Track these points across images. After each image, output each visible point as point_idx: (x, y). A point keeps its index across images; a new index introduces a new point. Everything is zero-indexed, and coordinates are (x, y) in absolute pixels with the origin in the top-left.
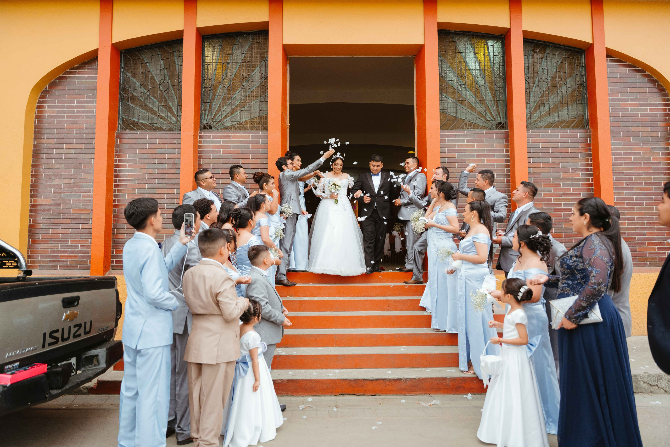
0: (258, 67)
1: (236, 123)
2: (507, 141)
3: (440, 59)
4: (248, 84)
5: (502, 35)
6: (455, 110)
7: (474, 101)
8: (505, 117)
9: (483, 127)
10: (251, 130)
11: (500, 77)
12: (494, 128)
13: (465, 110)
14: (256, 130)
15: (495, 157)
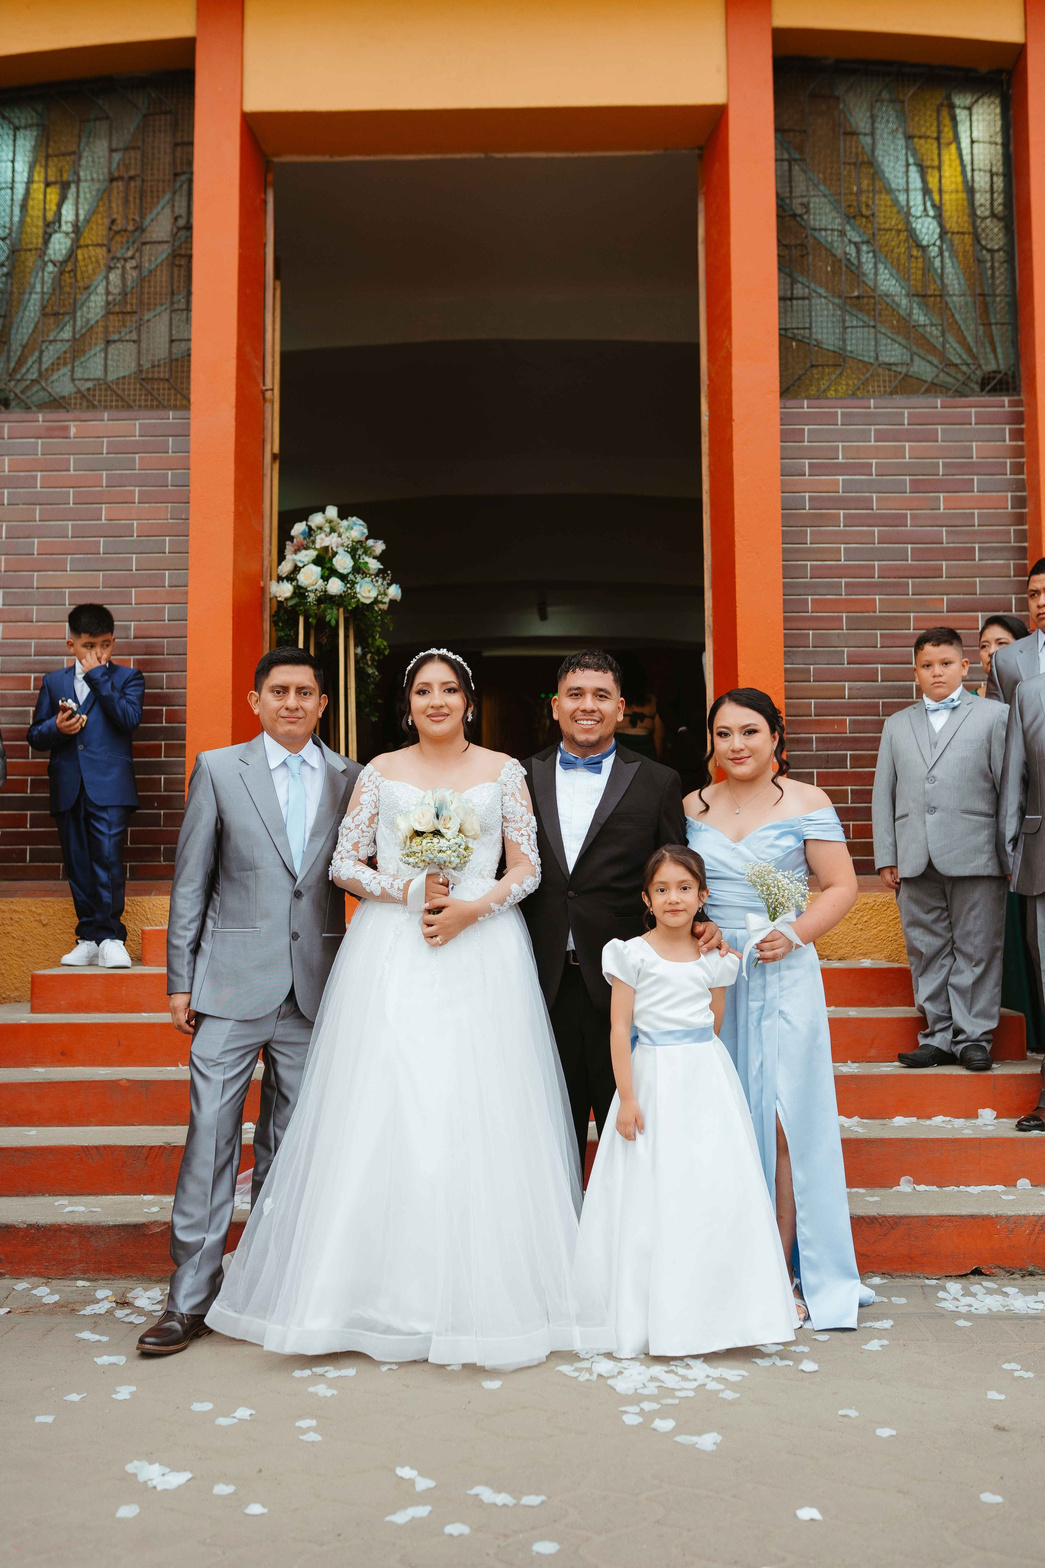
0: (168, 196)
1: (90, 384)
2: (1017, 435)
3: (786, 156)
4: (130, 254)
5: (999, 71)
6: (837, 331)
7: (904, 302)
8: (1011, 351)
9: (934, 388)
10: (140, 406)
11: (993, 215)
12: (972, 389)
13: (872, 330)
14: (158, 407)
15: (976, 490)
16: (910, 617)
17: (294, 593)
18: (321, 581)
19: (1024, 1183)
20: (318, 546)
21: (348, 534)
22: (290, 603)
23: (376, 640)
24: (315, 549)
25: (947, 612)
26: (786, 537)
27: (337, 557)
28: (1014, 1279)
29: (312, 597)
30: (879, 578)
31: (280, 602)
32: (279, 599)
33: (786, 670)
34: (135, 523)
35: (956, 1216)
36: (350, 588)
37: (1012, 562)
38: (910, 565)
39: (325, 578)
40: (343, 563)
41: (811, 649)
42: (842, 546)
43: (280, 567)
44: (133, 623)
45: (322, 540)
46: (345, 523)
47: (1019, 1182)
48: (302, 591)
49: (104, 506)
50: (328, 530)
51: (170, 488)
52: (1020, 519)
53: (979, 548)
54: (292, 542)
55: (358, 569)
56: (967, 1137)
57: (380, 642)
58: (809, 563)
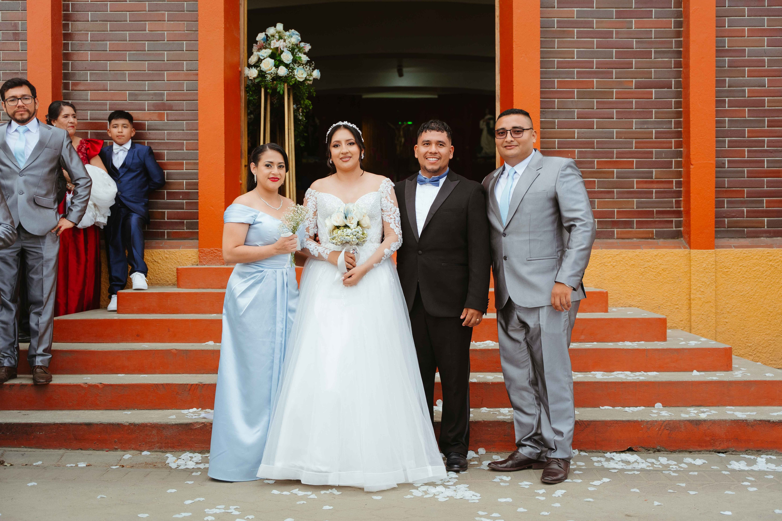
15: (653, 17)
16: (613, 91)
17: (259, 74)
18: (274, 68)
19: (658, 405)
20: (272, 47)
21: (289, 40)
22: (257, 81)
23: (305, 101)
24: (270, 48)
25: (635, 89)
26: (543, 44)
27: (283, 53)
28: (650, 453)
29: (269, 78)
30: (596, 68)
31: (251, 79)
32: (250, 78)
33: (541, 122)
34: (166, 32)
35: (620, 421)
36: (291, 72)
37: (673, 59)
38: (615, 61)
39: (277, 66)
40: (287, 57)
41: (556, 109)
42: (576, 50)
43: (250, 59)
44: (165, 92)
45: (275, 44)
46: (287, 33)
47: (656, 405)
48: (263, 73)
49: (147, 22)
50: (277, 37)
51: (185, 12)
52: (678, 34)
53: (654, 51)
54: (257, 44)
55: (295, 61)
56: (629, 381)
57: (308, 102)
58: (556, 59)
